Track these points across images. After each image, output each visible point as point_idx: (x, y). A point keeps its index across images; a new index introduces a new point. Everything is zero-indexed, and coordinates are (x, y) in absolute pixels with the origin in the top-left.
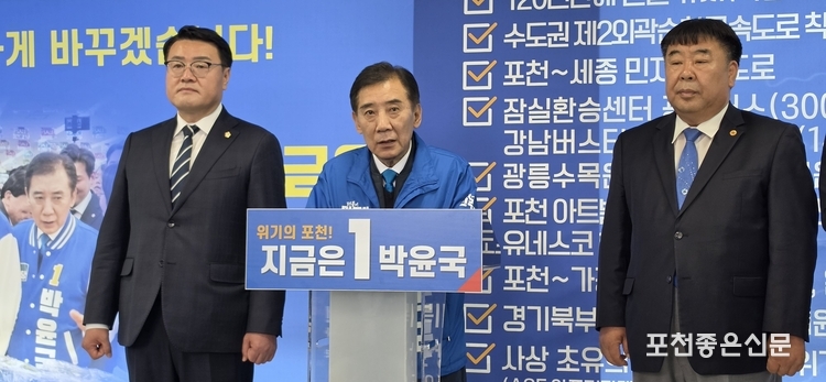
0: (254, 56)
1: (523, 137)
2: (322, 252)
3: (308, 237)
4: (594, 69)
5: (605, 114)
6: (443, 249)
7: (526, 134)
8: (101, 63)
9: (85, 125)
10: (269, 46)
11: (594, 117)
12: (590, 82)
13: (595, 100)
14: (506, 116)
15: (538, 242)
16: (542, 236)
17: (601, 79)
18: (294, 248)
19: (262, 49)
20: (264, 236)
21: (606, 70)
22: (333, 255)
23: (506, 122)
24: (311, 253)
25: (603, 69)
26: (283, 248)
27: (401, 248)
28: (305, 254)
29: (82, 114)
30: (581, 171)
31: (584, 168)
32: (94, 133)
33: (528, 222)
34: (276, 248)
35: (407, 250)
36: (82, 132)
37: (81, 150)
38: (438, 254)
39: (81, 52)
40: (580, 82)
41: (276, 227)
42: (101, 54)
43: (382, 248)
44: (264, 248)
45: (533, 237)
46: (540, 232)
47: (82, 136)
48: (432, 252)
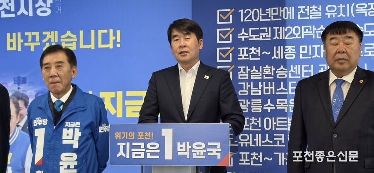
0: (111, 46)
1: (248, 86)
2: (148, 145)
3: (141, 138)
4: (284, 51)
5: (290, 74)
6: (210, 144)
7: (250, 84)
8: (32, 49)
9: (24, 81)
10: (118, 41)
11: (284, 76)
12: (282, 58)
13: (285, 67)
14: (239, 75)
15: (256, 140)
16: (259, 137)
17: (287, 57)
18: (134, 144)
19: (115, 42)
20: (118, 138)
21: (290, 52)
22: (153, 147)
23: (240, 78)
24: (142, 146)
25: (288, 51)
26: (128, 144)
27: (188, 143)
28: (139, 147)
29: (22, 76)
30: (278, 103)
31: (279, 102)
32: (29, 85)
33: (251, 129)
34: (124, 144)
35: (191, 144)
36: (23, 85)
37: (22, 94)
38: (207, 146)
39: (22, 44)
40: (277, 58)
41: (124, 133)
42: (32, 45)
43: (179, 143)
44: (118, 144)
45: (254, 137)
46: (257, 135)
47: (23, 87)
48: (204, 145)
